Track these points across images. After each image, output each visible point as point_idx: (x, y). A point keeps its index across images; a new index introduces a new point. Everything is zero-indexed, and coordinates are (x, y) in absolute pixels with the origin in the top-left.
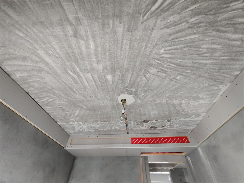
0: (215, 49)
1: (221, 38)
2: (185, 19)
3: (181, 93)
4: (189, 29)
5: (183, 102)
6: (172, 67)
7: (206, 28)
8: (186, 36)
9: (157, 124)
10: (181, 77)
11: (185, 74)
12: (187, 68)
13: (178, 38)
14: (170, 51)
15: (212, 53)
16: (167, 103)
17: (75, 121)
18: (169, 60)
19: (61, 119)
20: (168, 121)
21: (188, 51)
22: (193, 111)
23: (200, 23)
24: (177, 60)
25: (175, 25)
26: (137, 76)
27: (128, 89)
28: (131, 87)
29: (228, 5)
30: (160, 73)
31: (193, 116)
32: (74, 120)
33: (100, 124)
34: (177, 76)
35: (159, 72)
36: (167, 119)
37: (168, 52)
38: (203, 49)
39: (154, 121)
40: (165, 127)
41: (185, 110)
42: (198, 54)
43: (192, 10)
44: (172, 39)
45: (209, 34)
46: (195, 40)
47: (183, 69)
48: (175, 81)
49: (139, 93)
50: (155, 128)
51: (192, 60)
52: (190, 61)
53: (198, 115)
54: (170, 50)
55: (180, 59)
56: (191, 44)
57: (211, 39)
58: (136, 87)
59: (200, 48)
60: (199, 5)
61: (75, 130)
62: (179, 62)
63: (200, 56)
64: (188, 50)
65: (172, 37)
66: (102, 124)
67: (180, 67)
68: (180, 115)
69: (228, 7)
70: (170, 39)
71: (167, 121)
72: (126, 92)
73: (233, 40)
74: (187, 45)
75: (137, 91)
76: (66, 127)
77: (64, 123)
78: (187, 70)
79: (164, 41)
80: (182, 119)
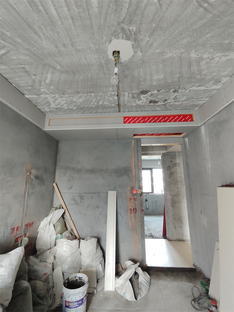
5: (205, 56)
9: (159, 97)
16: (180, 57)
17: (48, 92)
19: (29, 90)
20: (175, 91)
22: (214, 74)
28: (131, 22)
31: (210, 83)
32: (46, 90)
33: (83, 97)
36: (174, 88)
39: (156, 92)
40: (169, 101)
41: (203, 73)
49: (141, 37)
50: (155, 102)
53: (217, 81)
58: (139, 22)
61: (51, 106)
66: (85, 97)
68: (194, 80)
71: (173, 92)
72: (121, 35)
75: (139, 32)
76: (37, 103)
77: (34, 96)
80: (194, 88)
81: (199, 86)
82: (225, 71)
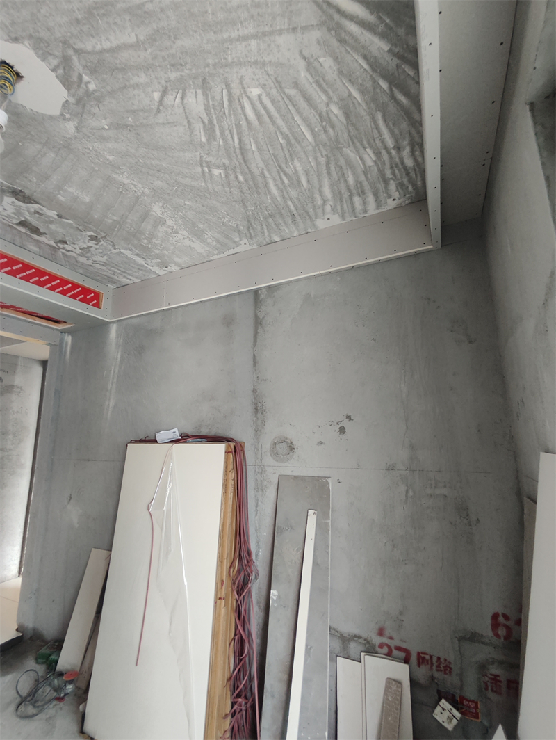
0: (299, 182)
1: (319, 175)
2: (333, 92)
3: (187, 203)
4: (317, 117)
5: (170, 222)
6: (231, 142)
7: (328, 143)
8: (305, 120)
9: (52, 227)
10: (221, 174)
11: (232, 177)
12: (247, 170)
13: (294, 106)
14: (263, 112)
15: (291, 184)
16: (138, 197)
18: (243, 123)
20: (92, 238)
21: (279, 146)
22: (165, 252)
23: (333, 127)
24: (252, 140)
25: (317, 83)
26: (147, 68)
27: (75, 58)
28: (93, 71)
29: (367, 146)
30: (201, 125)
31: (154, 261)
34: (218, 167)
35: (203, 122)
36: (96, 232)
37: (259, 107)
38: (292, 166)
39: (53, 214)
40: (68, 247)
41: (154, 241)
42: (280, 166)
43: (350, 95)
44: (289, 97)
45: (319, 155)
46: (303, 142)
47: (240, 164)
48: (203, 171)
49: (95, 110)
50: (36, 231)
51: (266, 166)
52: (261, 164)
53: (164, 264)
54: (265, 108)
55: (257, 143)
56: (293, 141)
57: (312, 164)
58: (109, 88)
59: (292, 160)
60: (359, 100)
62: (248, 147)
63: (279, 173)
64: (281, 144)
65: (292, 92)
67: (240, 156)
68: (136, 242)
69: (365, 148)
70: (287, 91)
71: (89, 236)
73: (321, 193)
74: (290, 135)
75: (99, 100)
78: (242, 173)
79: (279, 79)
80: (129, 254)
81: (137, 255)
82: (180, 258)
